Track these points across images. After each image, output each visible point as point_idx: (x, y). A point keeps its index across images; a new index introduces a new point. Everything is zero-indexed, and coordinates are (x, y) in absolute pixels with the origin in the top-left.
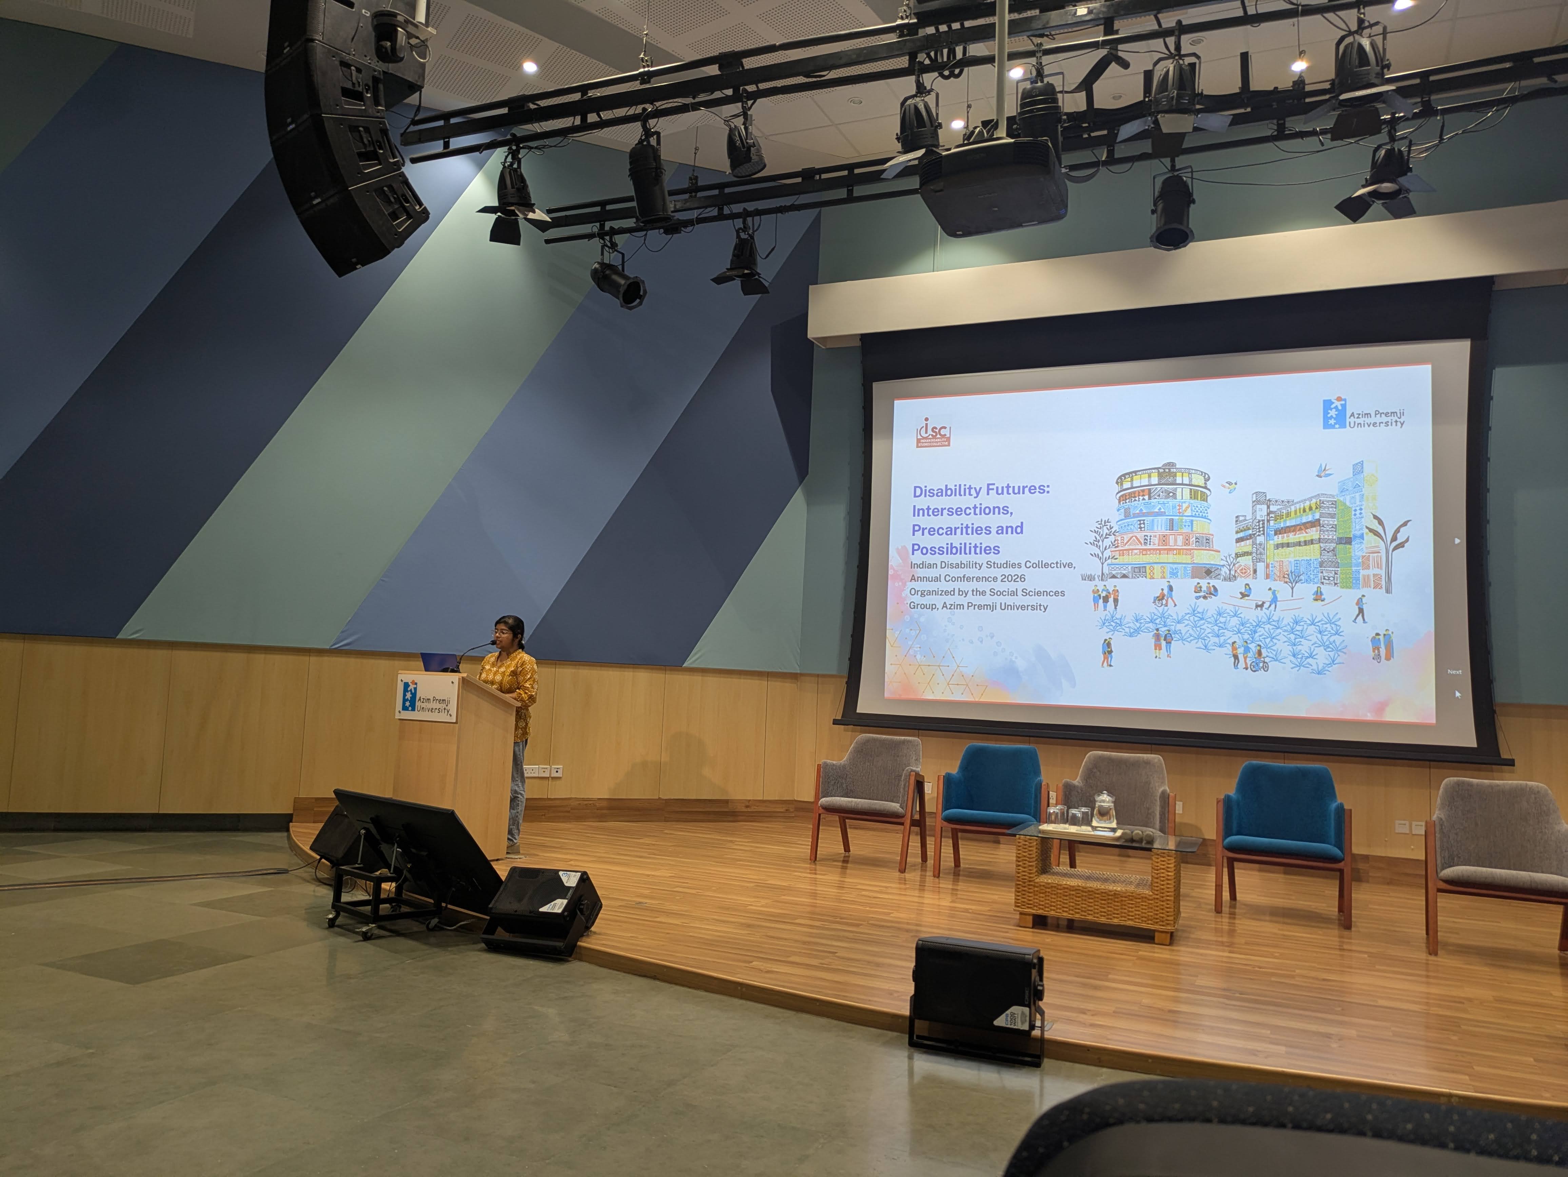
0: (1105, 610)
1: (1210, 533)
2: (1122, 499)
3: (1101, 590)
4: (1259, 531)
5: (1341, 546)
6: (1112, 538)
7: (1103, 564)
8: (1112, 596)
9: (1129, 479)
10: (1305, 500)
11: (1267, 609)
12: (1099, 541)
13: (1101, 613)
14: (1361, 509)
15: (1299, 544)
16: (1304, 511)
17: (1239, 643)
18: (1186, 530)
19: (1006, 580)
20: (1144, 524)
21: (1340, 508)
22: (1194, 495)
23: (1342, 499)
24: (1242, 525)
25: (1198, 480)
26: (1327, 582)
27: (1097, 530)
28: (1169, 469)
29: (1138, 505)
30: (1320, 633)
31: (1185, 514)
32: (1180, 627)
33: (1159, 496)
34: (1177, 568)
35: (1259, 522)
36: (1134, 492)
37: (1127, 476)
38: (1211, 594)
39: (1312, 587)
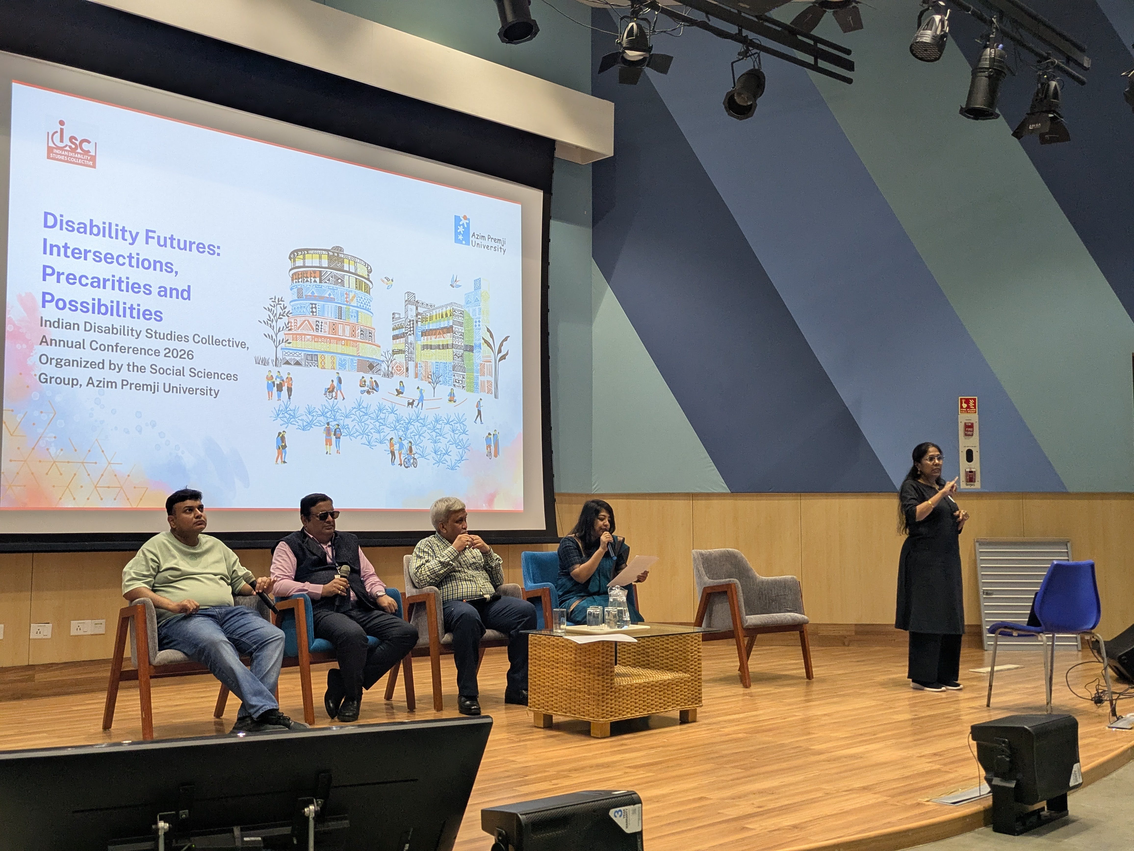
0: (279, 400)
1: (373, 326)
2: (296, 277)
3: (274, 377)
4: (410, 331)
5: (466, 353)
6: (285, 319)
7: (276, 347)
8: (286, 384)
9: (301, 257)
10: (443, 307)
11: (416, 407)
12: (272, 322)
13: (276, 402)
14: (479, 322)
15: (438, 347)
16: (442, 317)
17: (396, 440)
18: (353, 320)
19: (170, 354)
20: (315, 308)
21: (466, 318)
22: (359, 286)
23: (467, 310)
24: (398, 323)
25: (362, 271)
26: (457, 384)
27: (270, 307)
28: (338, 253)
29: (310, 287)
30: (453, 431)
31: (352, 304)
32: (348, 421)
33: (329, 280)
34: (344, 360)
35: (410, 322)
36: (307, 272)
37: (300, 253)
38: (373, 389)
39: (447, 389)
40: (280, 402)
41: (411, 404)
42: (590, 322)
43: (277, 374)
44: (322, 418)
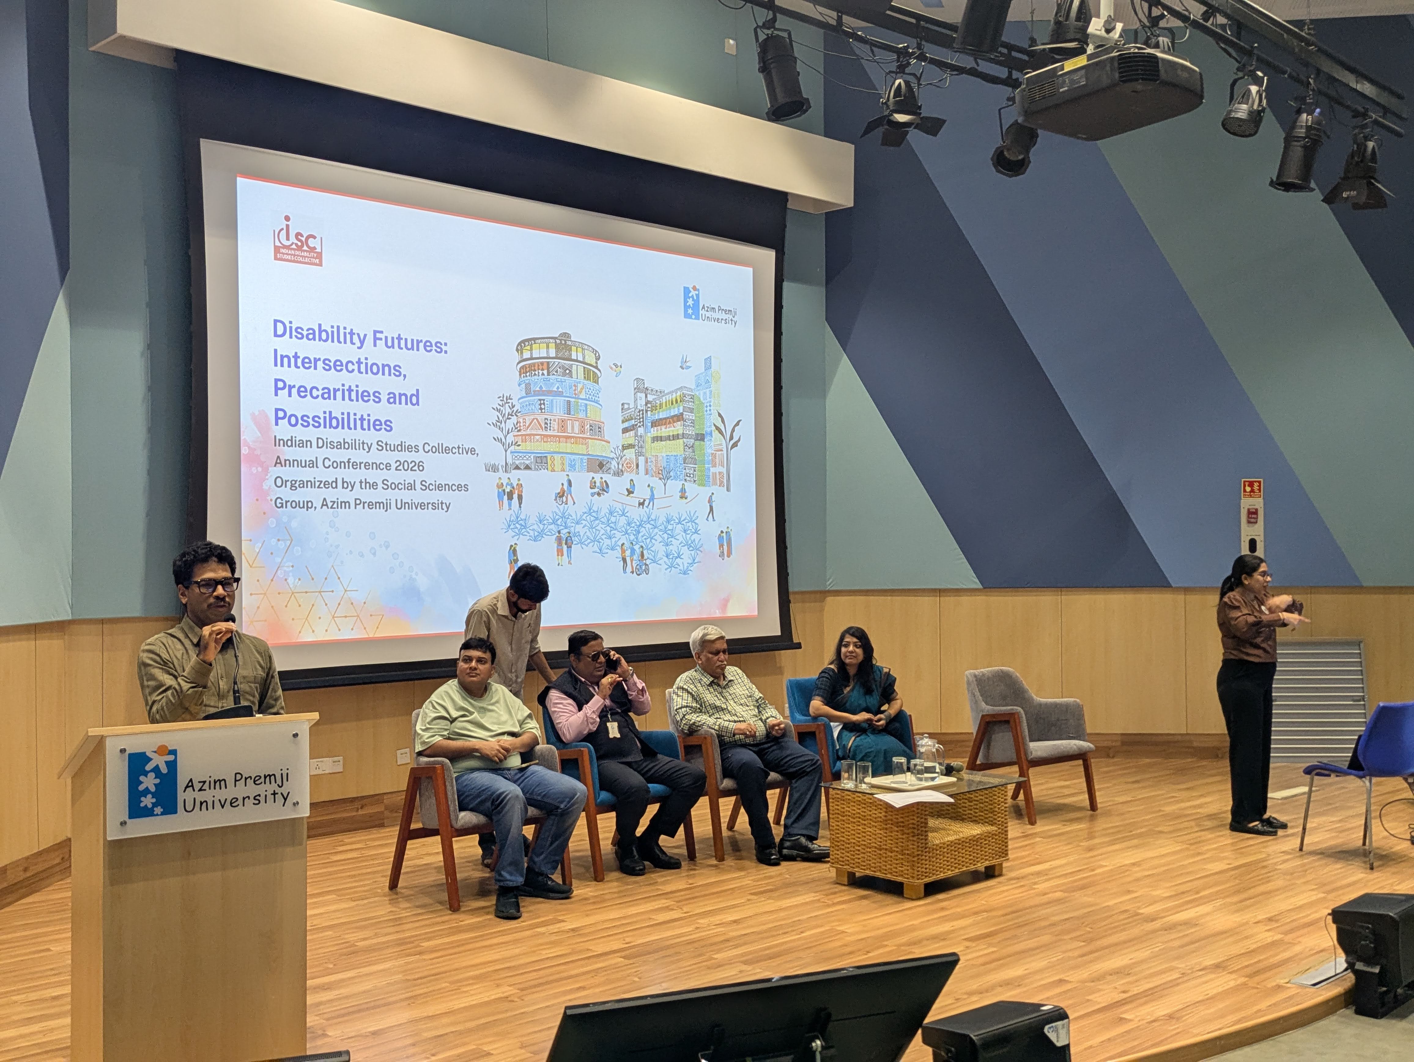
0: (510, 509)
1: (602, 420)
2: (524, 371)
3: (505, 484)
4: (640, 422)
5: (697, 443)
6: (514, 419)
7: (506, 451)
8: (516, 492)
9: (529, 348)
10: (673, 392)
11: (647, 507)
12: (501, 423)
13: (507, 513)
14: (710, 406)
15: (668, 438)
16: (672, 404)
17: (627, 545)
18: (581, 415)
19: (401, 467)
20: (544, 404)
21: (697, 403)
22: (587, 375)
23: (697, 393)
24: (627, 414)
25: (590, 359)
27: (499, 407)
28: (565, 341)
29: (538, 380)
30: (685, 531)
31: (581, 397)
32: (579, 528)
33: (557, 372)
34: (574, 460)
35: (639, 412)
36: (534, 364)
37: (527, 343)
38: (603, 490)
39: (679, 484)
40: (511, 512)
41: (641, 504)
42: (824, 397)
43: (507, 481)
44: (552, 527)
